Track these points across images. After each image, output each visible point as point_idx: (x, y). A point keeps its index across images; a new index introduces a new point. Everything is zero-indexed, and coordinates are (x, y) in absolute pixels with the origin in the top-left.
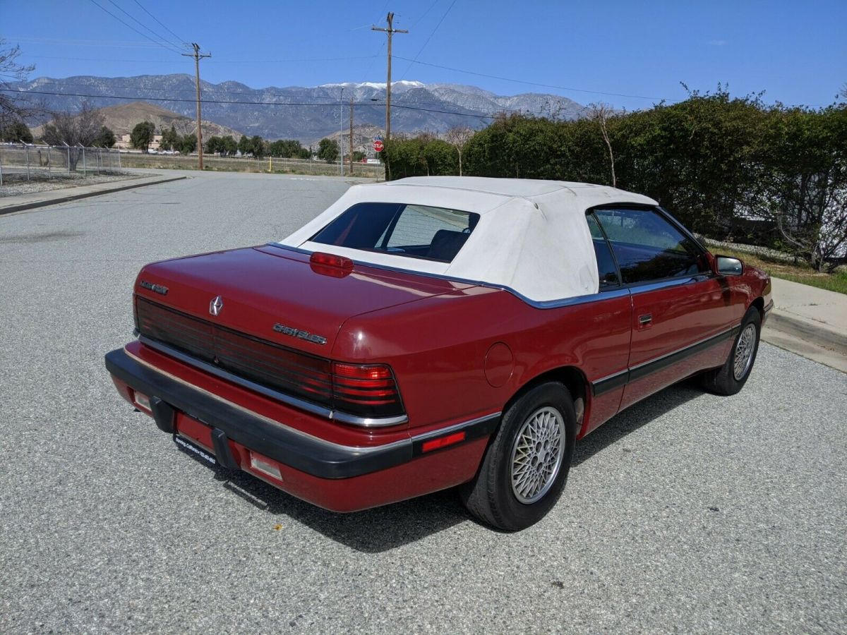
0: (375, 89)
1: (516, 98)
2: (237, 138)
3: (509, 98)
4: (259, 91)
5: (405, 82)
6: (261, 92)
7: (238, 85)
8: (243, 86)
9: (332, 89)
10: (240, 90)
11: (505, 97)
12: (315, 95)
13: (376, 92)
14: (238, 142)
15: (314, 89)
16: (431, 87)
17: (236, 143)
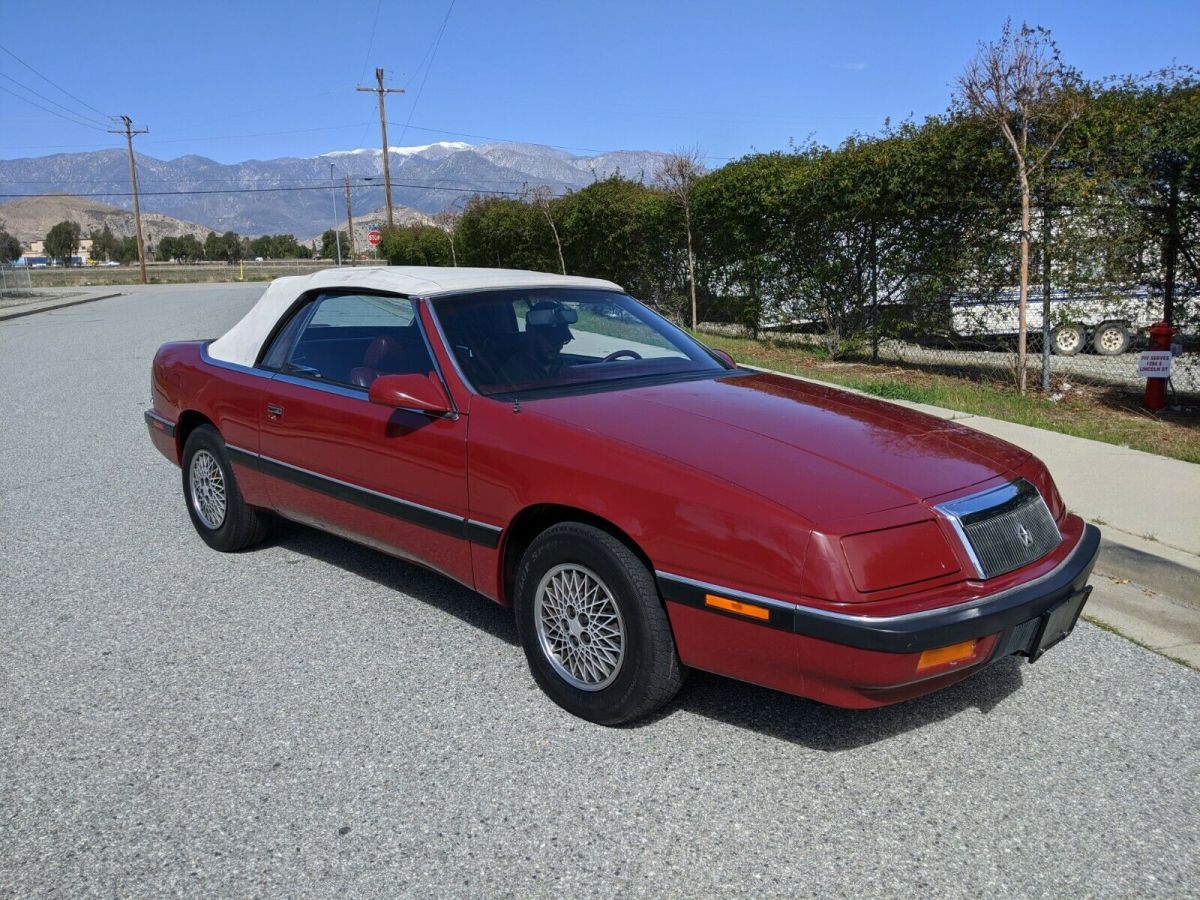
0: (404, 156)
1: (601, 159)
2: (201, 236)
3: (593, 159)
4: (232, 166)
5: (445, 145)
6: (236, 168)
7: (201, 160)
8: (208, 162)
9: (341, 158)
10: (203, 168)
11: (586, 157)
12: (316, 168)
13: (404, 160)
14: (204, 242)
15: (314, 161)
16: (482, 149)
17: (200, 244)
